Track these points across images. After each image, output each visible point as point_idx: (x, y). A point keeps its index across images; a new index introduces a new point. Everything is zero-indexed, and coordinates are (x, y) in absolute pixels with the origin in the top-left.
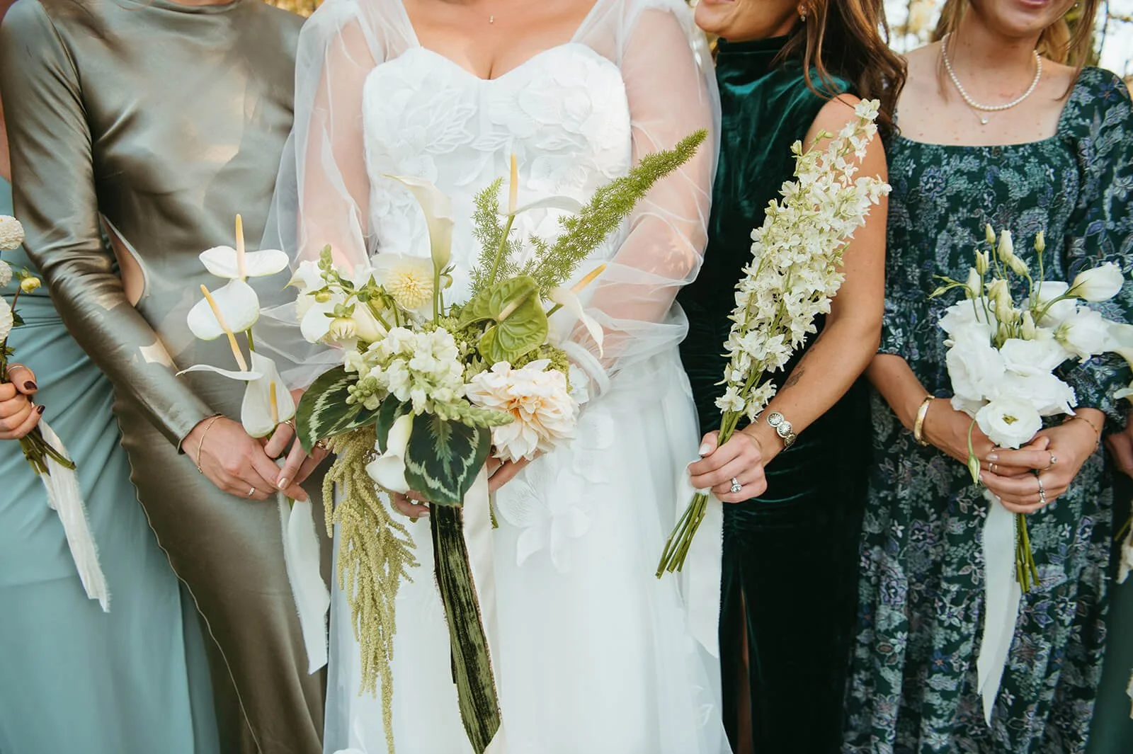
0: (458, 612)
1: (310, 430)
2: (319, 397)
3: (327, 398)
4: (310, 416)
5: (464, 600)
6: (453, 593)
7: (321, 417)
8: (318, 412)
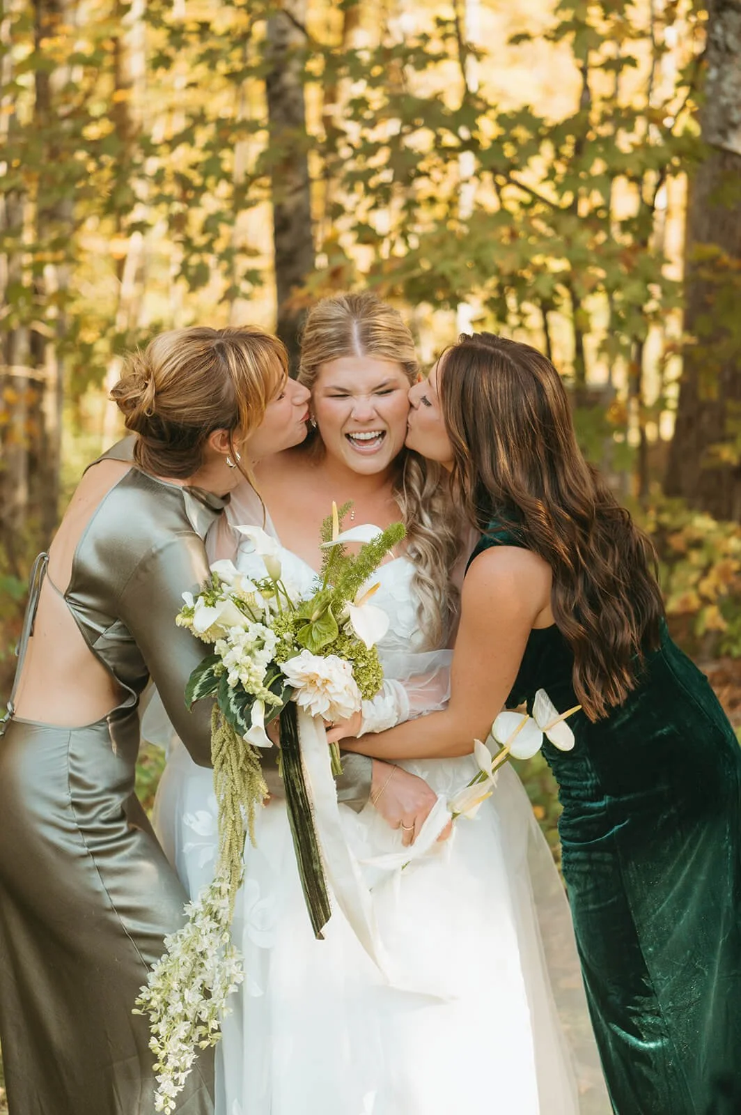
0: (297, 813)
1: (193, 696)
2: (202, 674)
3: (208, 674)
4: (194, 687)
5: (301, 804)
6: (293, 799)
7: (201, 687)
8: (200, 684)
